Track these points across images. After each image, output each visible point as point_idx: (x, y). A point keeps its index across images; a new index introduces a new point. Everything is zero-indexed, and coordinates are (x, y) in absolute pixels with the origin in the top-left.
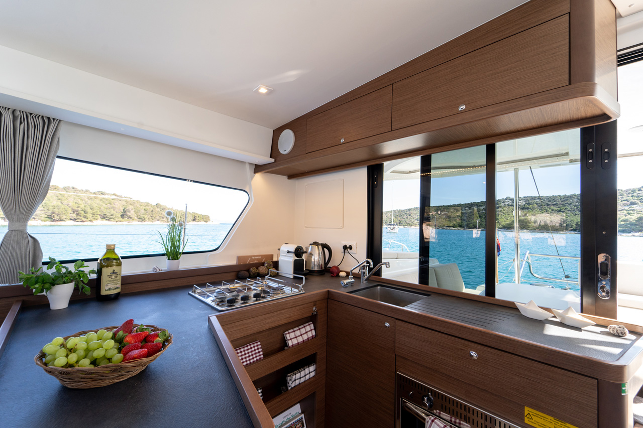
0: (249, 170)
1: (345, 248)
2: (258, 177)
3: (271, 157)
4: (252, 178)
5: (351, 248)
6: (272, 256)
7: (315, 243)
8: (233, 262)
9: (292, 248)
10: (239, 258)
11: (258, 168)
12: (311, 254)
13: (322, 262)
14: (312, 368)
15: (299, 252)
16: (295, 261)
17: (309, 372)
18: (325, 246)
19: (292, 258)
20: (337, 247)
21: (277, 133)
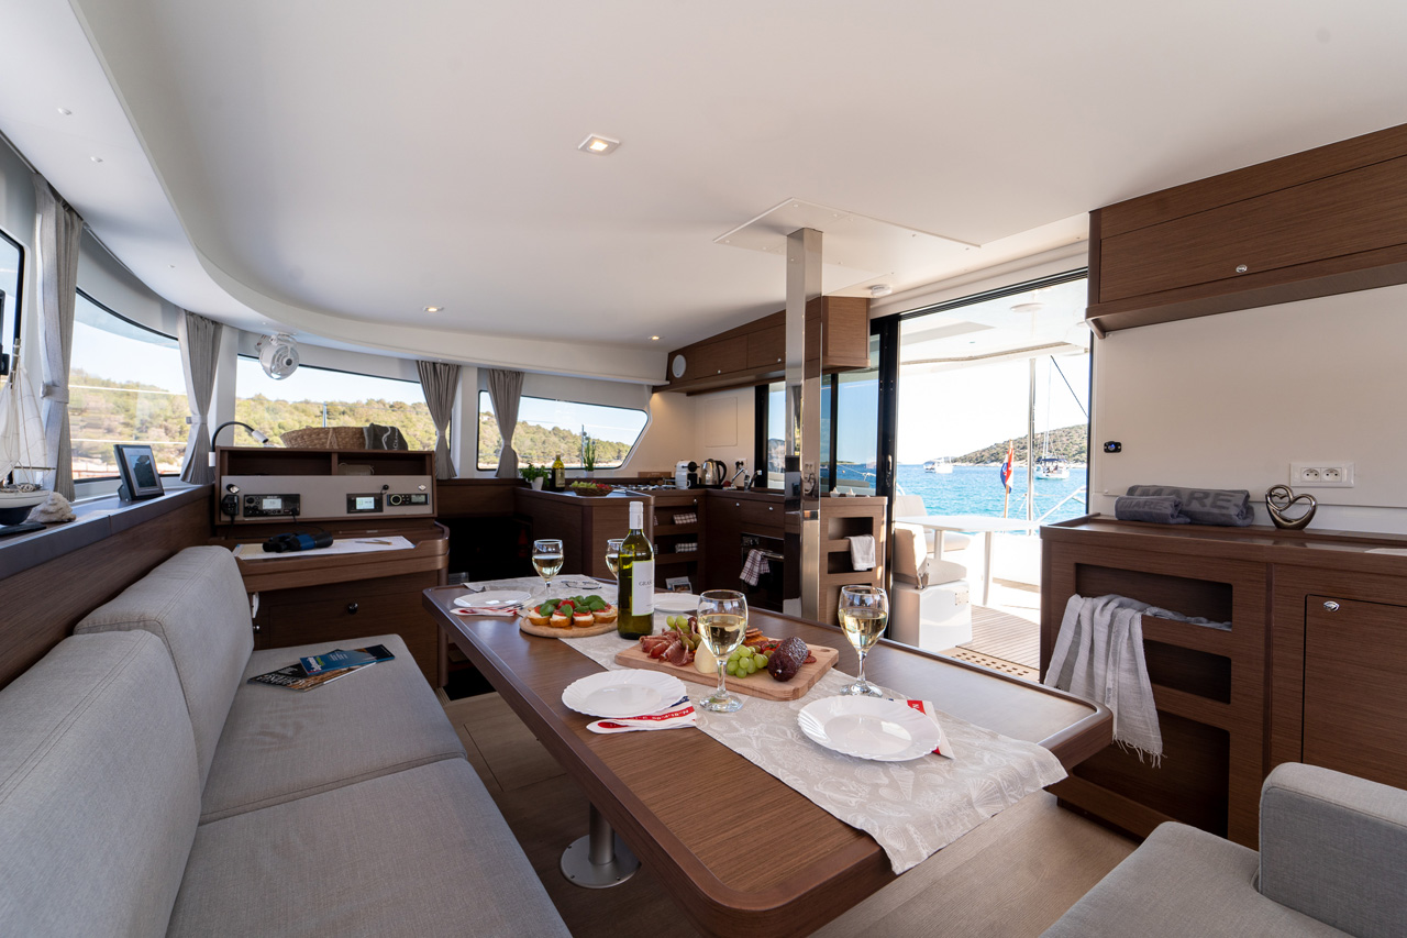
0: (647, 392)
1: (738, 464)
2: (656, 397)
3: (667, 379)
4: (650, 398)
5: (742, 463)
6: (670, 473)
7: (711, 460)
8: (636, 476)
9: (686, 464)
10: (640, 473)
11: (655, 389)
12: (705, 471)
13: (716, 479)
14: (694, 545)
15: (692, 467)
16: (689, 475)
17: (692, 547)
18: (719, 463)
19: (685, 473)
20: (730, 464)
21: (672, 356)
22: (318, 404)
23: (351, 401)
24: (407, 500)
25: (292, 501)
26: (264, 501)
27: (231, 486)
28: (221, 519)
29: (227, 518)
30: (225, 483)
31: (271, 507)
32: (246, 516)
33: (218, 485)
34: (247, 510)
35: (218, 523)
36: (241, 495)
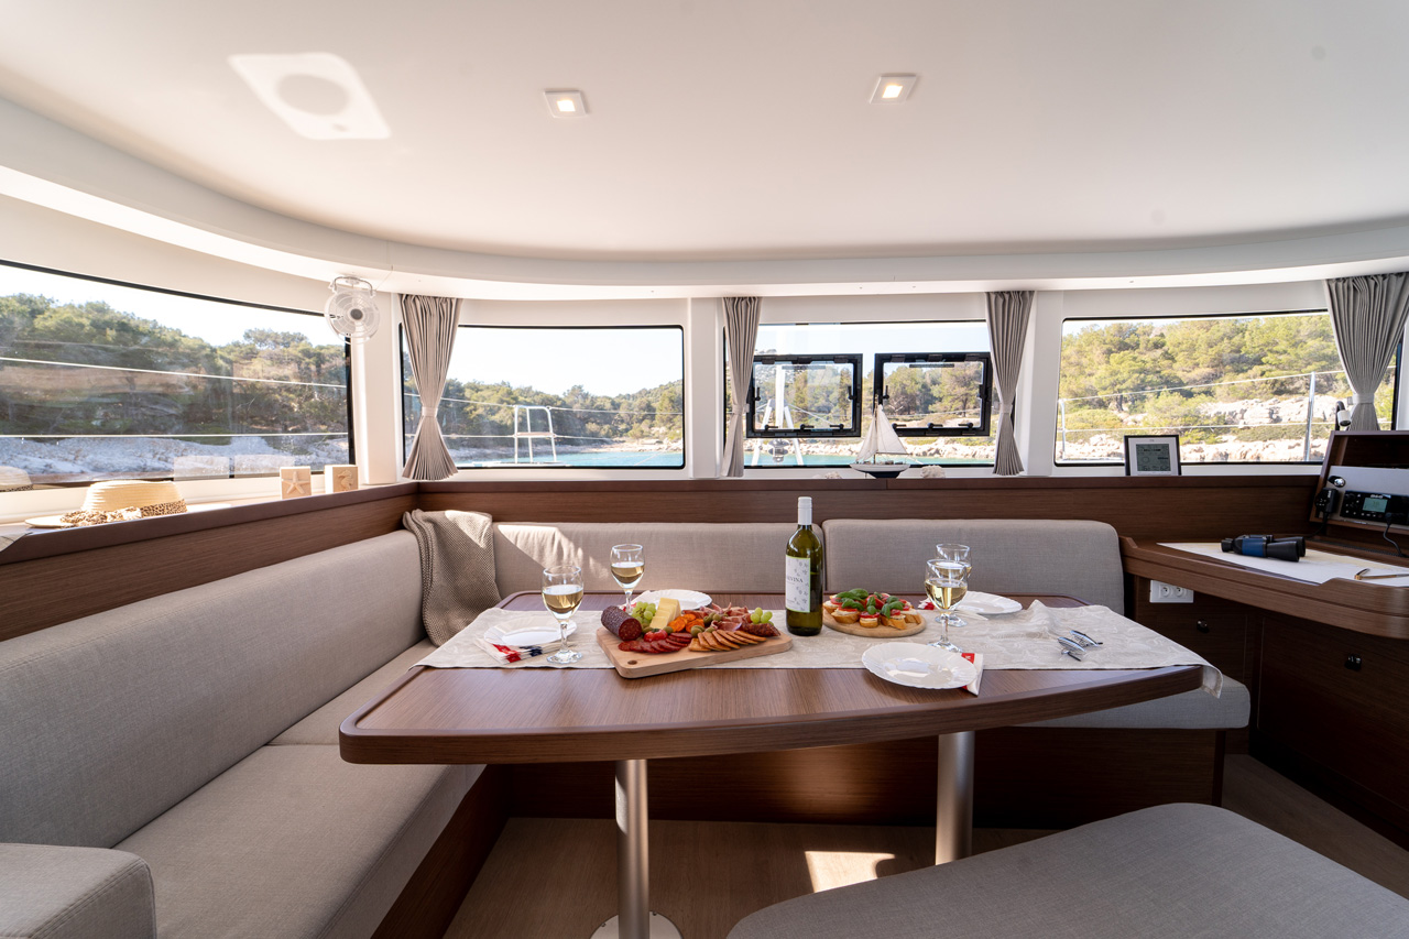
26: (1367, 500)
27: (1335, 477)
28: (1317, 516)
29: (1321, 515)
30: (1331, 474)
31: (1373, 510)
32: (1343, 515)
33: (1323, 476)
34: (1344, 508)
35: (1313, 519)
36: (1343, 490)
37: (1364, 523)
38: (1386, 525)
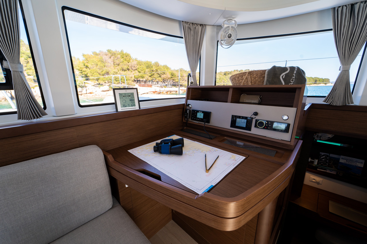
22: (223, 72)
23: (230, 71)
24: (269, 126)
25: (207, 115)
26: (198, 114)
27: (189, 105)
28: (185, 120)
29: (186, 119)
30: (188, 103)
31: (200, 117)
32: (192, 119)
33: (185, 104)
34: (192, 117)
35: (184, 121)
36: (191, 109)
37: (197, 122)
38: (204, 123)
